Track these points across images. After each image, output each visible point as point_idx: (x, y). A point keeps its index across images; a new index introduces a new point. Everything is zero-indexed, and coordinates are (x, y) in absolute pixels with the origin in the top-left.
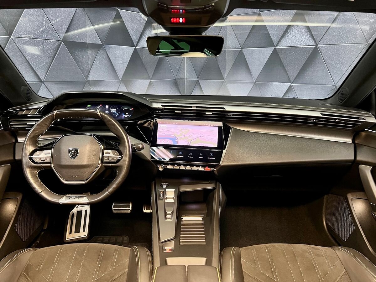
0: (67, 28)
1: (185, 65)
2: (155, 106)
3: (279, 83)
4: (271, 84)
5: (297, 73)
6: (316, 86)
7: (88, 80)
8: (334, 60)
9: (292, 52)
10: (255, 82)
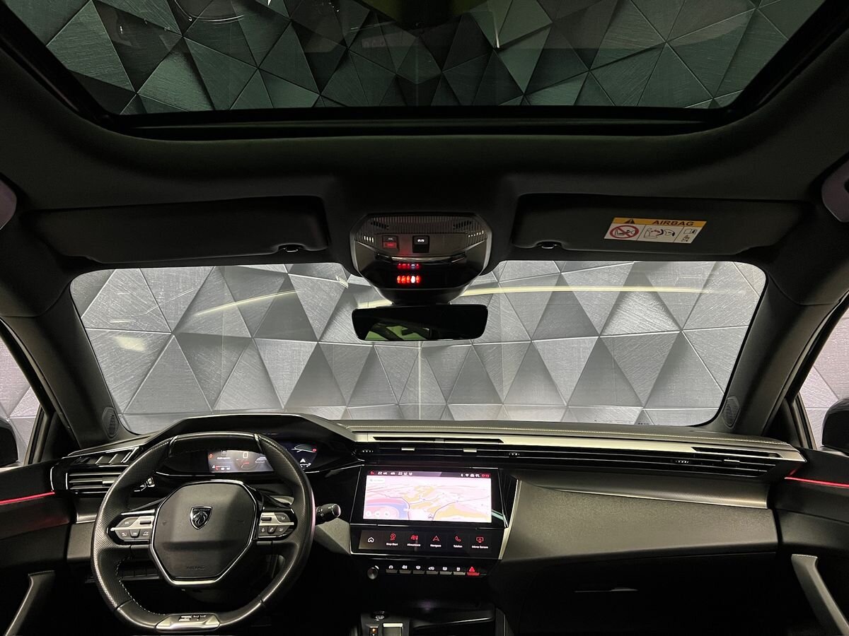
0: (185, 310)
1: (420, 376)
2: (362, 438)
3: (619, 408)
4: (600, 410)
5: (652, 385)
6: (696, 411)
7: (216, 409)
8: (721, 357)
9: (634, 345)
10: (568, 405)
